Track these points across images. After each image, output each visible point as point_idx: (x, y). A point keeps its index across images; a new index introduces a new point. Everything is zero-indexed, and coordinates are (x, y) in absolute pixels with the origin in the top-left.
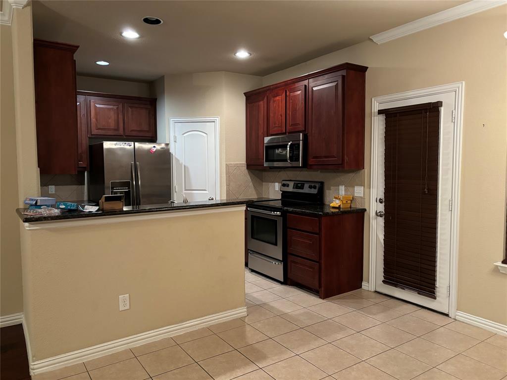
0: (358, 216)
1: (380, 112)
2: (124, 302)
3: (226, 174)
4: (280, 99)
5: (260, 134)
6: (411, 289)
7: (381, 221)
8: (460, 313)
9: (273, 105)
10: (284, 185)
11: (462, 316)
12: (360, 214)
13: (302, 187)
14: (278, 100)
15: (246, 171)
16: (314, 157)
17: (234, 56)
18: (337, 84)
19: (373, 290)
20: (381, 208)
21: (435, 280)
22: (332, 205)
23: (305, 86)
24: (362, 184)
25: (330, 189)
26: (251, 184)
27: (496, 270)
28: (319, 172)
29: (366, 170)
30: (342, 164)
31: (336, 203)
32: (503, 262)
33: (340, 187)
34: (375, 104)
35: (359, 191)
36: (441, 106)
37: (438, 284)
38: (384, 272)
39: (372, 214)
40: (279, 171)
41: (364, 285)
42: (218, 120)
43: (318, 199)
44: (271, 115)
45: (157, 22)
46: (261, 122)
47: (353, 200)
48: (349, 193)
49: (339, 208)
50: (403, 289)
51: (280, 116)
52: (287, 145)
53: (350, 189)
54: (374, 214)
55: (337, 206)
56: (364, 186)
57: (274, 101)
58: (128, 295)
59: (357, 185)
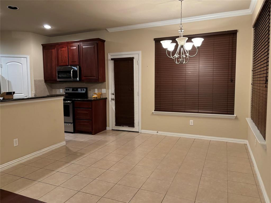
0: (104, 101)
1: (112, 59)
2: (16, 142)
3: (35, 85)
4: (65, 49)
5: (53, 65)
6: (126, 126)
7: (114, 102)
8: (142, 130)
9: (61, 52)
10: (66, 90)
11: (143, 131)
12: (105, 100)
13: (77, 90)
14: (64, 50)
15: (44, 83)
16: (85, 77)
17: (43, 27)
18: (94, 46)
19: (111, 129)
20: (113, 97)
21: (134, 121)
22: (93, 97)
23: (78, 45)
24: (105, 88)
25: (90, 91)
26: (47, 90)
27: (153, 113)
28: (85, 83)
29: (107, 82)
30: (98, 80)
31: (95, 96)
32: (154, 111)
33: (95, 89)
34: (109, 56)
35: (104, 91)
36: (134, 59)
37: (135, 122)
38: (116, 122)
39: (110, 99)
40: (63, 83)
41: (108, 128)
42: (28, 57)
43: (86, 95)
44: (60, 56)
45: (16, 8)
46: (54, 59)
47: (102, 94)
48: (99, 92)
49: (97, 98)
50: (123, 126)
51: (65, 58)
52: (71, 71)
53: (100, 90)
54: (111, 99)
55: (96, 97)
56: (106, 89)
57: (61, 50)
58: (17, 139)
59: (103, 88)
